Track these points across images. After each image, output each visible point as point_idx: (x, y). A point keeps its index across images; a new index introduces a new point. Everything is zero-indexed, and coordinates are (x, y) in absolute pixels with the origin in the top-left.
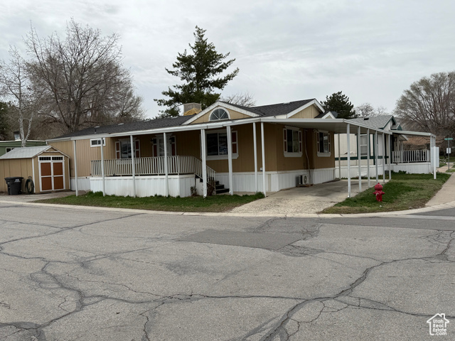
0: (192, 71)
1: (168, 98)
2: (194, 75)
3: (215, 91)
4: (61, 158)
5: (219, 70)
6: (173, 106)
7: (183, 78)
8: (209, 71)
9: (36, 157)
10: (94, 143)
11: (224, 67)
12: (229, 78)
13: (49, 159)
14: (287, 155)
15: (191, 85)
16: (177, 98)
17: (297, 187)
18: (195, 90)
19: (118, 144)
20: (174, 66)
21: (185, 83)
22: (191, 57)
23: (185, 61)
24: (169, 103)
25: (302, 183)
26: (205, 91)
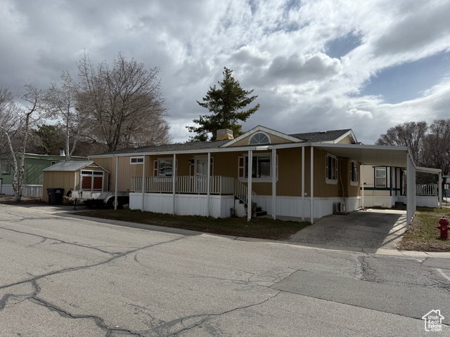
0: (220, 103)
1: (198, 126)
2: (221, 107)
3: (239, 122)
4: (101, 173)
5: (243, 104)
6: (202, 133)
7: (211, 110)
8: (235, 105)
9: (78, 171)
10: (134, 160)
11: (248, 101)
12: (252, 111)
13: (90, 173)
14: (328, 181)
15: (219, 116)
16: (207, 126)
17: (334, 214)
18: (222, 120)
19: (156, 163)
20: (204, 99)
21: (213, 113)
22: (219, 92)
23: (214, 94)
24: (199, 130)
25: (339, 210)
26: (231, 121)
